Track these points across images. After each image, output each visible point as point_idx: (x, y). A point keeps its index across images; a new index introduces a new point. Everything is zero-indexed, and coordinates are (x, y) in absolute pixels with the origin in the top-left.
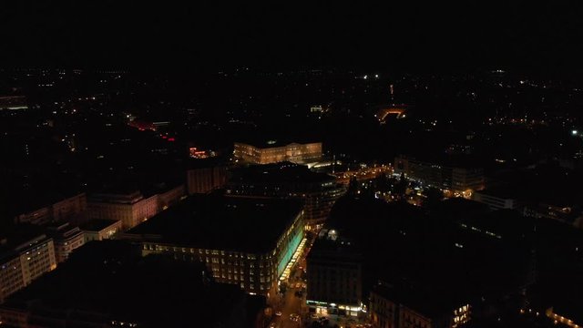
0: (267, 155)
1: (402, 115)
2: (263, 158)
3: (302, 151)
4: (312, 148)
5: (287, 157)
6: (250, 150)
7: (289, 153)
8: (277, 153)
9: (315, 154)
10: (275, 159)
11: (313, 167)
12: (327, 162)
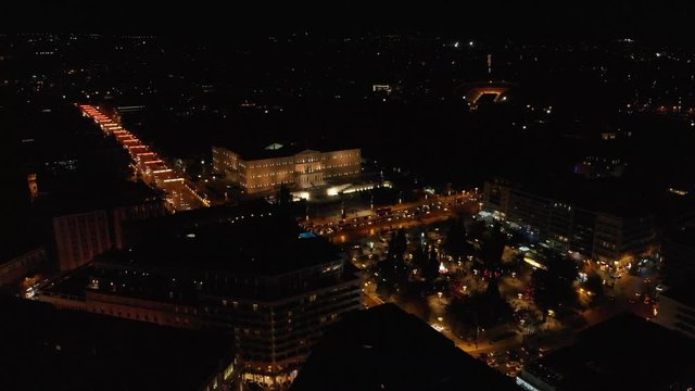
0: (257, 171)
1: (501, 96)
2: (250, 176)
3: (324, 163)
4: (343, 158)
5: (297, 174)
6: (233, 160)
7: (301, 168)
8: (277, 169)
9: (348, 168)
10: (274, 179)
11: (340, 194)
12: (368, 183)
